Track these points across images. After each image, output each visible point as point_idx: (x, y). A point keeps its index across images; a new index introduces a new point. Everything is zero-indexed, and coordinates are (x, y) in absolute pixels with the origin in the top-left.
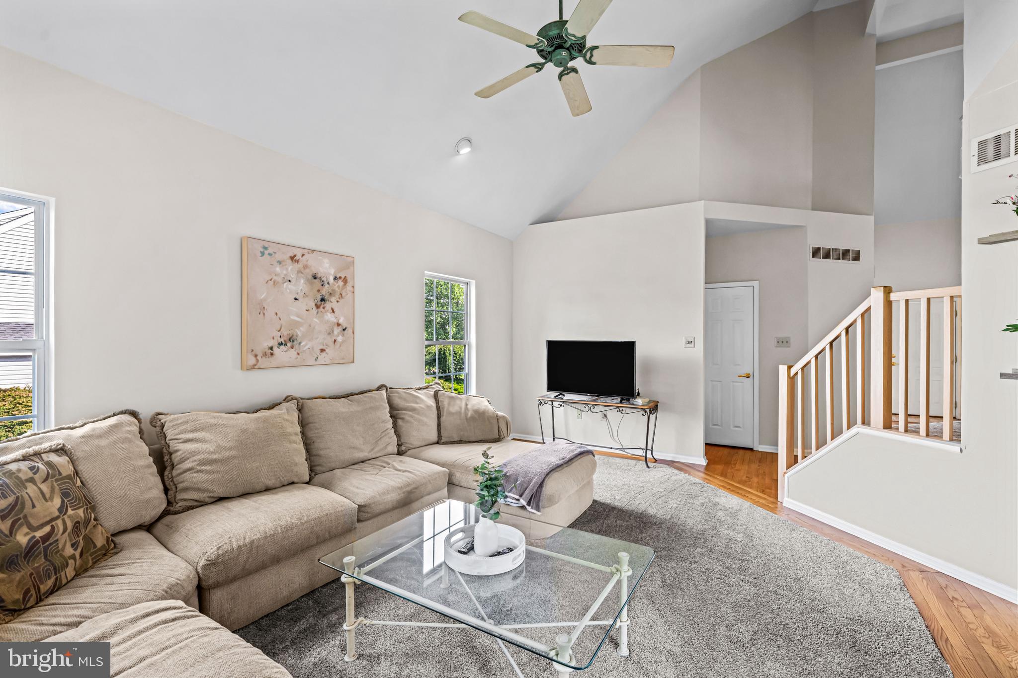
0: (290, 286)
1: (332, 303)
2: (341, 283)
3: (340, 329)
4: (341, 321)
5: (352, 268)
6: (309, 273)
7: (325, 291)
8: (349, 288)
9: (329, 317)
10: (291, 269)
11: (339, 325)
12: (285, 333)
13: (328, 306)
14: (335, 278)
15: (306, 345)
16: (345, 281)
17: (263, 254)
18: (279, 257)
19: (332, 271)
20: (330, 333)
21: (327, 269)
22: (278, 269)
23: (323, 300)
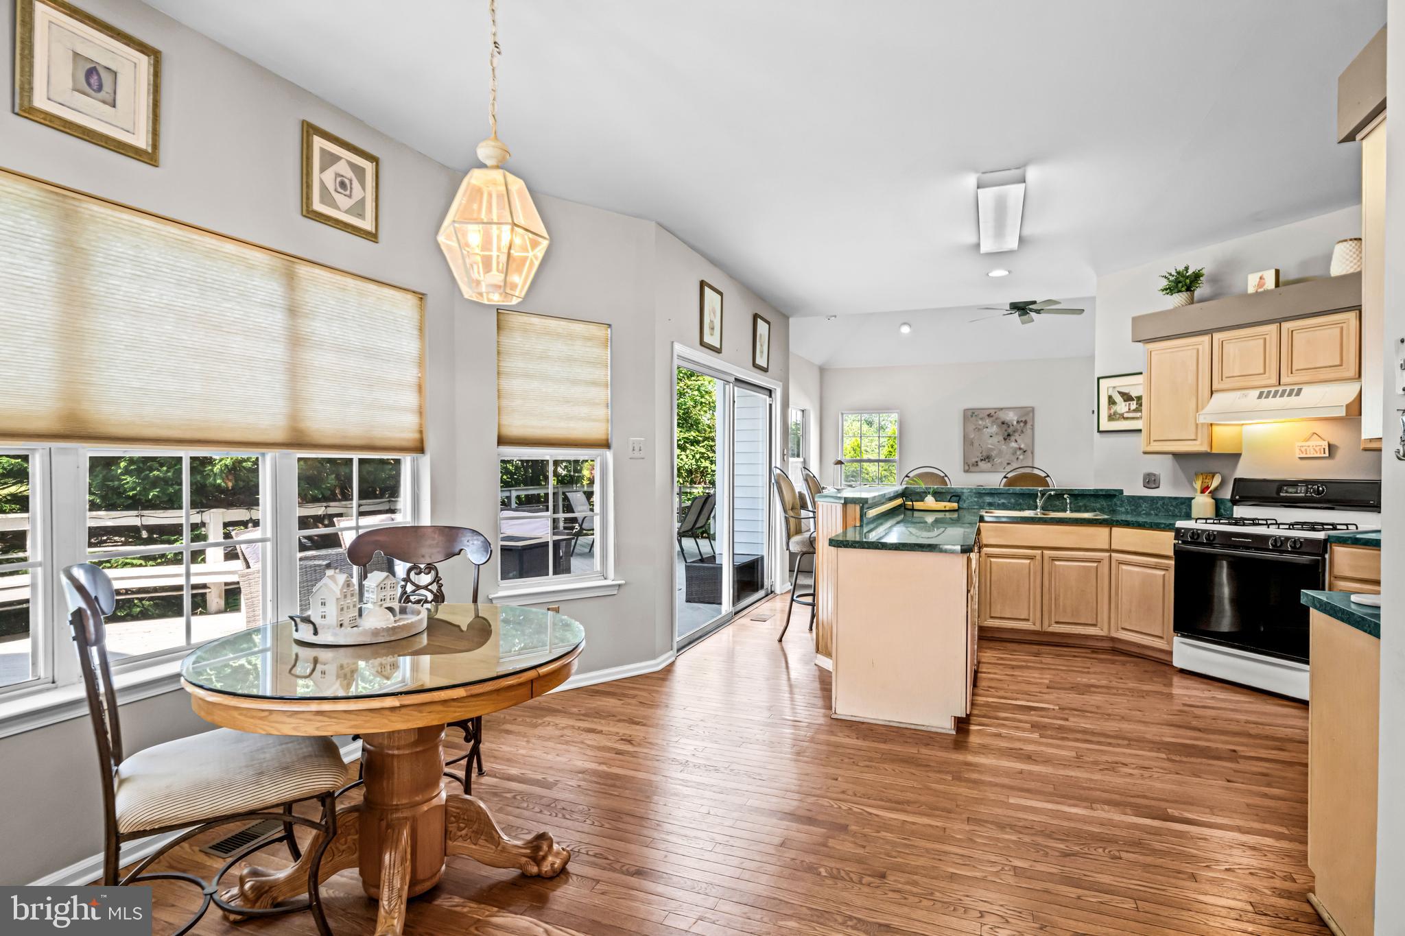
0: (988, 430)
1: (1016, 436)
2: (1022, 424)
3: (1021, 451)
4: (1022, 446)
5: (1031, 414)
6: (999, 422)
7: (1010, 430)
8: (1029, 426)
9: (1014, 445)
10: (988, 422)
11: (1020, 449)
12: (984, 454)
13: (1013, 438)
14: (1018, 422)
15: (997, 460)
16: (1025, 422)
17: (972, 416)
18: (980, 416)
19: (1016, 418)
20: (1014, 453)
21: (1012, 417)
22: (980, 422)
23: (1009, 435)
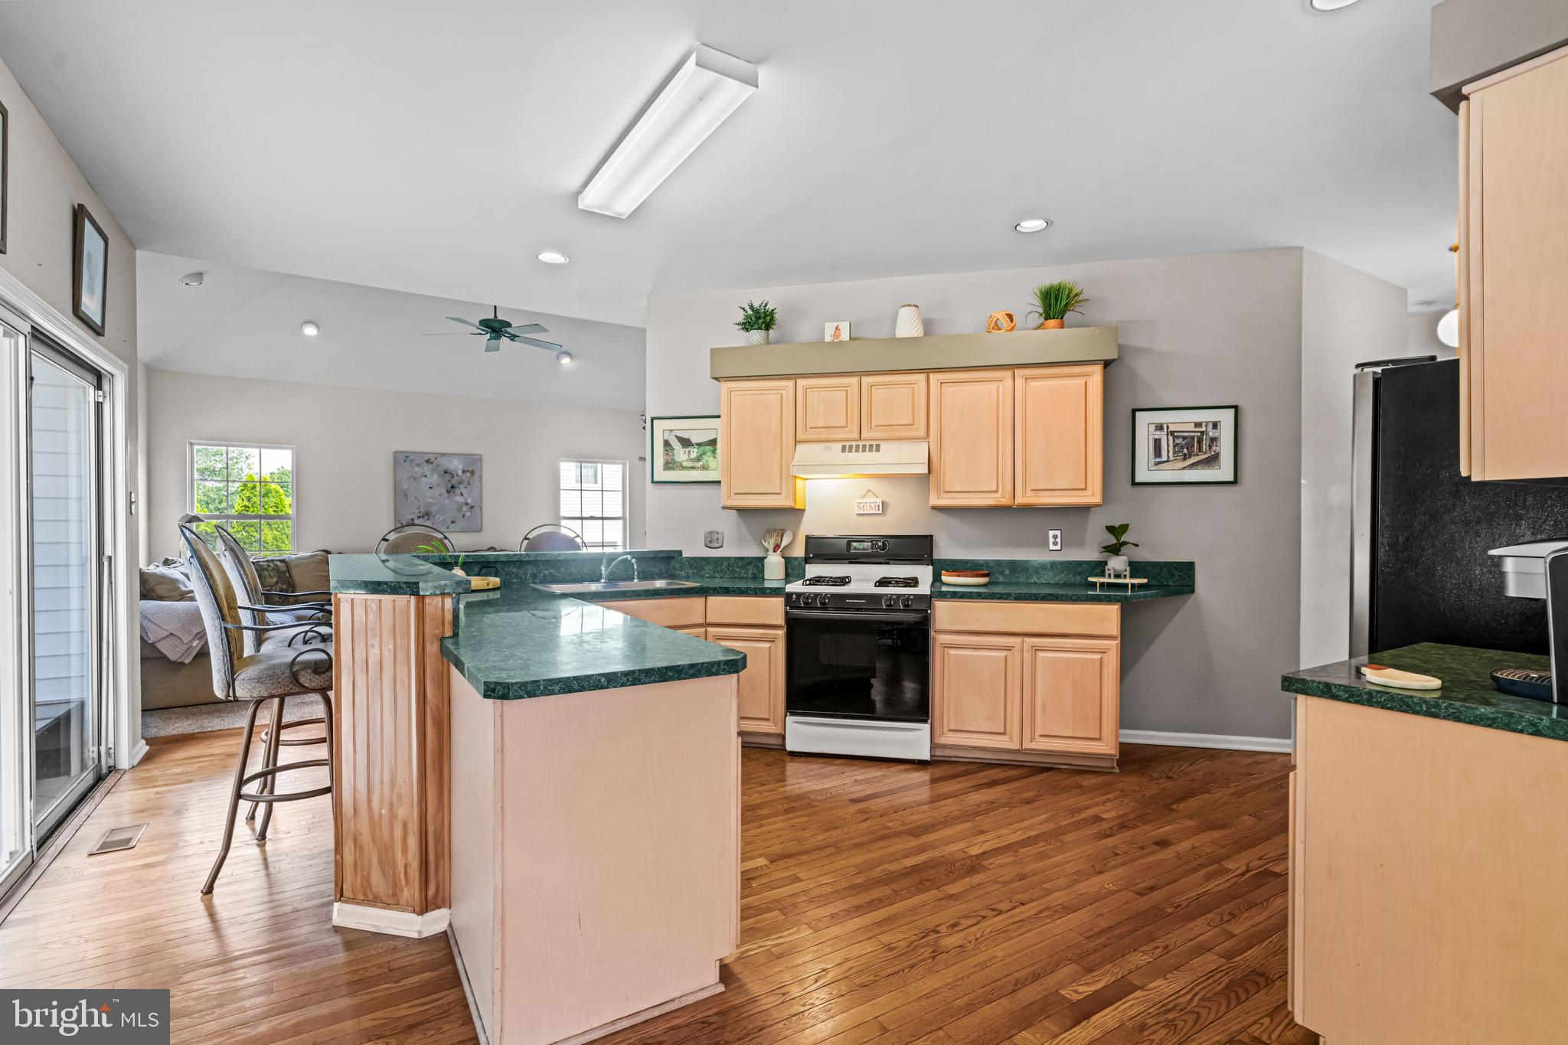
0: (426, 480)
1: (462, 488)
2: (468, 475)
3: (468, 507)
4: (469, 501)
5: (479, 463)
6: (441, 470)
7: (454, 482)
8: (476, 477)
9: (459, 499)
10: (426, 468)
11: (467, 504)
12: (423, 510)
13: (457, 491)
14: (463, 472)
15: (440, 518)
16: (473, 472)
17: (405, 461)
18: (417, 461)
19: (461, 467)
20: (460, 510)
21: (456, 466)
22: (416, 469)
23: (453, 487)
